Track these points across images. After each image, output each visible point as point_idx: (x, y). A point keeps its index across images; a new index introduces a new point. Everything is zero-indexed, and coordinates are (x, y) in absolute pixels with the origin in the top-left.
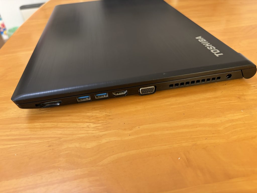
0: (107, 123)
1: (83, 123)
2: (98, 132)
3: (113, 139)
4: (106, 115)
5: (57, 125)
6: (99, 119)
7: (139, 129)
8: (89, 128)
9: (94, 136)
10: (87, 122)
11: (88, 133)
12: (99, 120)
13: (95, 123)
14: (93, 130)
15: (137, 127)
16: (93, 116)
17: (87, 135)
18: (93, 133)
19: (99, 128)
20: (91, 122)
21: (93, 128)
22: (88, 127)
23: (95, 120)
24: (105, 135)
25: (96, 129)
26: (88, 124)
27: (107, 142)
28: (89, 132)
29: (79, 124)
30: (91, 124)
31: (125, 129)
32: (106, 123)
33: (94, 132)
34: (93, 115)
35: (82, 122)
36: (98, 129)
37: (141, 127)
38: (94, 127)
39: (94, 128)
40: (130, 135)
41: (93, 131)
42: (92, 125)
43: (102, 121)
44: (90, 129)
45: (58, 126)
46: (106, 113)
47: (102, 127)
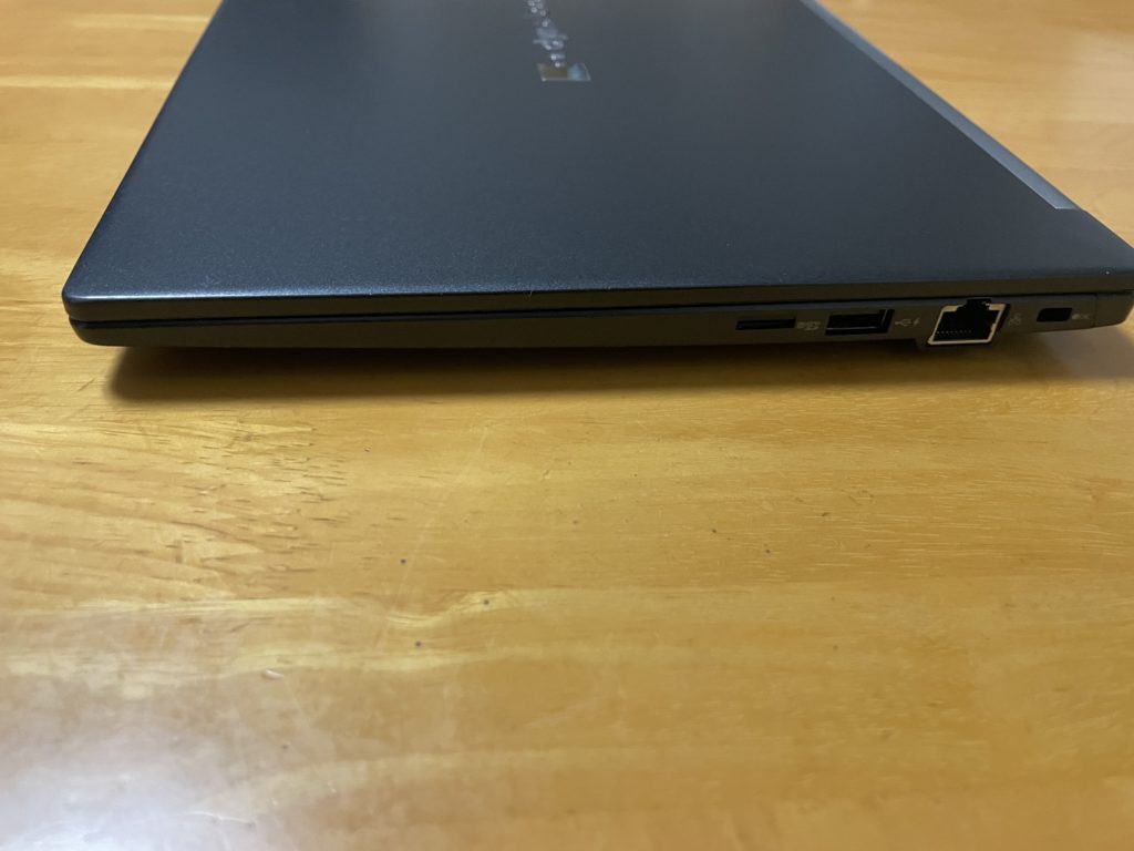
0: (298, 544)
1: (153, 524)
2: (224, 594)
3: (306, 656)
4: (305, 491)
6: (257, 513)
7: (486, 608)
8: (179, 559)
10: (175, 522)
11: (160, 596)
12: (252, 520)
13: (222, 534)
14: (198, 581)
15: (478, 598)
16: (223, 486)
17: (153, 606)
18: (190, 595)
19: (241, 568)
20: (199, 526)
21: (203, 564)
22: (176, 553)
23: (232, 516)
24: (266, 620)
25: (217, 574)
26: (179, 533)
28: (172, 584)
29: (128, 526)
30: (200, 537)
31: (401, 603)
32: (289, 544)
33: (199, 591)
34: (227, 480)
35: (145, 517)
36: (231, 574)
37: (500, 599)
38: (210, 559)
39: (209, 563)
40: (418, 644)
42: (204, 546)
43: (271, 530)
44: (181, 568)
46: (308, 483)
47: (259, 568)
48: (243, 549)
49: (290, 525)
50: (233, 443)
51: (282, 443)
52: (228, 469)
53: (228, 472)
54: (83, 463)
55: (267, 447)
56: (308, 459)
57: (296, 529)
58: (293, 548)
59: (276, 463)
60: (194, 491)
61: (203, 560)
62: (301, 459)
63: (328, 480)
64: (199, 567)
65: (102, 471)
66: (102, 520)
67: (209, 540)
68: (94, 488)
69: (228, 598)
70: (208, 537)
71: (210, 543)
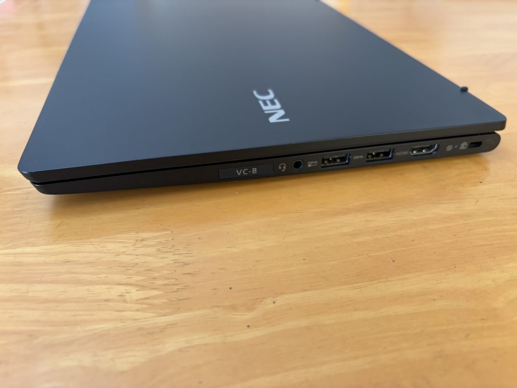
0: (179, 287)
1: (109, 286)
2: (151, 315)
3: (198, 339)
4: (176, 262)
5: (28, 292)
6: (156, 275)
7: (275, 305)
8: (125, 301)
9: (140, 329)
10: (119, 284)
11: (122, 320)
12: (154, 279)
13: (142, 287)
14: (138, 310)
15: (269, 300)
16: (137, 264)
17: (120, 325)
18: (137, 317)
19: (156, 302)
20: (131, 285)
22: (122, 297)
23: (144, 278)
25: (145, 306)
26: (122, 289)
27: (181, 350)
28: (125, 314)
29: (97, 289)
30: (133, 290)
31: (233, 308)
32: (175, 288)
33: (140, 315)
34: (137, 261)
35: (104, 284)
37: (280, 300)
38: (140, 299)
39: (140, 301)
40: (248, 326)
41: (139, 313)
42: (136, 294)
43: (165, 282)
44: (128, 305)
45: (30, 294)
46: (176, 257)
47: (165, 301)
48: (155, 293)
49: (173, 279)
50: (135, 244)
51: (159, 240)
52: (137, 256)
53: (137, 257)
54: (68, 262)
55: (153, 243)
56: (173, 246)
57: (176, 280)
58: (178, 289)
59: (159, 250)
60: (124, 268)
61: (137, 300)
62: (170, 247)
63: (185, 255)
64: (136, 304)
65: (77, 264)
66: (85, 288)
67: (137, 290)
68: (76, 273)
69: (154, 317)
70: (137, 289)
71: (138, 292)
